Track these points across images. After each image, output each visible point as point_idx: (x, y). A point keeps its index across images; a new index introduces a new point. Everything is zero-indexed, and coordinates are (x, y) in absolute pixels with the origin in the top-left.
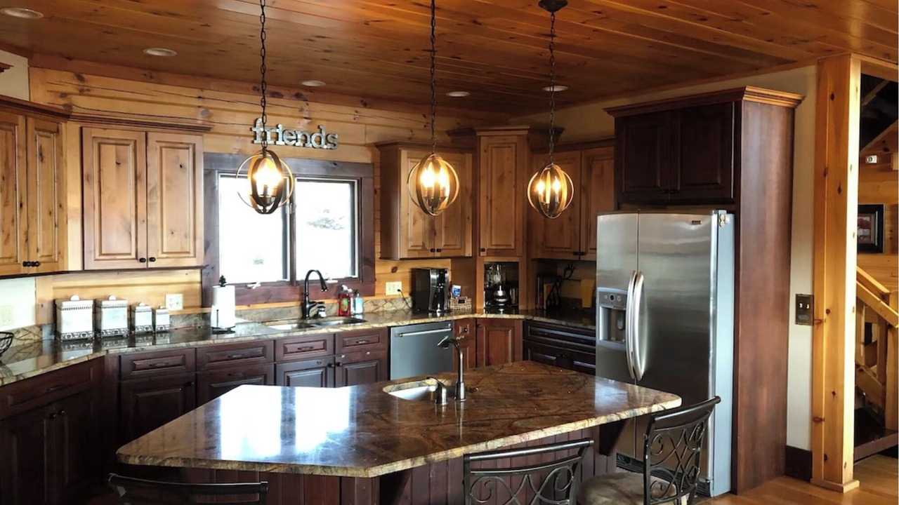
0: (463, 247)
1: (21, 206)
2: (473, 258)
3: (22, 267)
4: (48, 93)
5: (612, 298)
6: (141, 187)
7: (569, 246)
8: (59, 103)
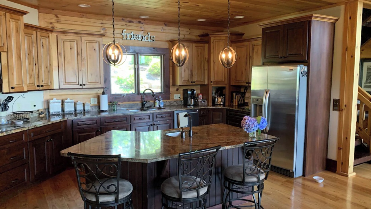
0: (204, 81)
1: (35, 65)
2: (208, 85)
3: (37, 87)
4: (46, 23)
5: (257, 100)
6: (80, 57)
7: (245, 80)
8: (49, 26)
